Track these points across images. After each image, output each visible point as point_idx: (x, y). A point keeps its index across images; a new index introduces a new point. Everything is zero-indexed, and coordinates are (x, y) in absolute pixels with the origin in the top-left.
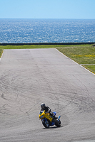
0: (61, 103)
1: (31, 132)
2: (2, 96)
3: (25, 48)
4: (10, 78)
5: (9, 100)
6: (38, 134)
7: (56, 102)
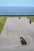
0: (28, 37)
1: (17, 47)
2: (7, 34)
3: (15, 17)
4: (10, 28)
5: (9, 36)
6: (19, 48)
7: (26, 36)
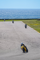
4: (3, 33)
5: (2, 43)
6: (14, 57)
